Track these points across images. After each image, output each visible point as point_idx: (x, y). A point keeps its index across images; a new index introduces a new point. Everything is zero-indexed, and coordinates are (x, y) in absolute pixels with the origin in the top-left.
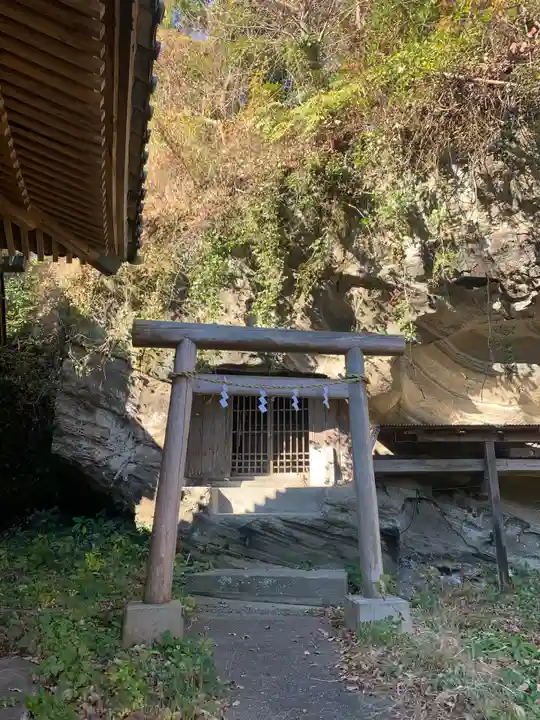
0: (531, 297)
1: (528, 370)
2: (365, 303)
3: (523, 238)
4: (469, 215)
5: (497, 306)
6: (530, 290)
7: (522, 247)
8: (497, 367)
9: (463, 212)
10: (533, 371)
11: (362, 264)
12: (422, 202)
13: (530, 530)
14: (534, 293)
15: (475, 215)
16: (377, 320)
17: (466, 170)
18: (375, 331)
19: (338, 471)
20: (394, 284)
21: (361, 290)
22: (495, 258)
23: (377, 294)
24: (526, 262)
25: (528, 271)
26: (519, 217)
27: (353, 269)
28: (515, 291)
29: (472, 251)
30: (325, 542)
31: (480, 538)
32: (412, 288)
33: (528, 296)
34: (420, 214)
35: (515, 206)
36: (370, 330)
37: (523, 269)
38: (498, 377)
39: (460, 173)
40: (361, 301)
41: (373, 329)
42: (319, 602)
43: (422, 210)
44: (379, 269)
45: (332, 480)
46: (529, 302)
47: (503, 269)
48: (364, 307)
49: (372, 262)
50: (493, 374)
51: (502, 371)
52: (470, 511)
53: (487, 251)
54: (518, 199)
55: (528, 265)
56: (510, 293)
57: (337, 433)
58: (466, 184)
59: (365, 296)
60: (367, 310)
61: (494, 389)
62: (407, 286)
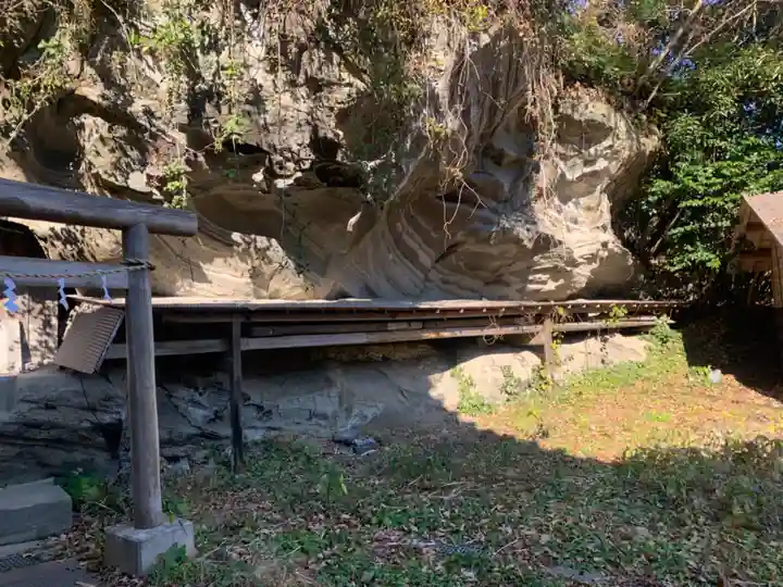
0: (294, 178)
1: (268, 244)
2: (102, 139)
3: (303, 116)
4: (253, 72)
5: (258, 177)
6: (296, 171)
7: (300, 125)
8: (236, 236)
9: (247, 67)
10: (271, 245)
11: (107, 87)
12: (200, 35)
13: (251, 402)
14: (299, 174)
15: (260, 75)
16: (116, 166)
17: (255, 16)
18: (112, 179)
19: (26, 351)
20: (148, 126)
21: (99, 120)
22: (270, 128)
23: (121, 131)
24: (300, 142)
25: (299, 151)
26: (303, 91)
27: (93, 91)
28: (281, 168)
29: (249, 113)
30: (18, 450)
31: (205, 417)
32: (169, 136)
33: (291, 176)
34: (195, 48)
35: (301, 79)
36: (105, 177)
37: (295, 148)
38: (235, 247)
39: (248, 17)
40: (96, 136)
41: (110, 176)
42: (33, 534)
43: (197, 44)
44: (130, 102)
45: (19, 365)
46: (291, 181)
47: (276, 143)
48: (100, 145)
49: (122, 90)
50: (231, 244)
51: (240, 241)
52: (196, 389)
53: (265, 119)
54: (306, 73)
55: (300, 145)
56: (276, 168)
57: (26, 301)
58: (255, 34)
59: (104, 131)
60: (104, 150)
61: (229, 259)
62: (164, 132)
